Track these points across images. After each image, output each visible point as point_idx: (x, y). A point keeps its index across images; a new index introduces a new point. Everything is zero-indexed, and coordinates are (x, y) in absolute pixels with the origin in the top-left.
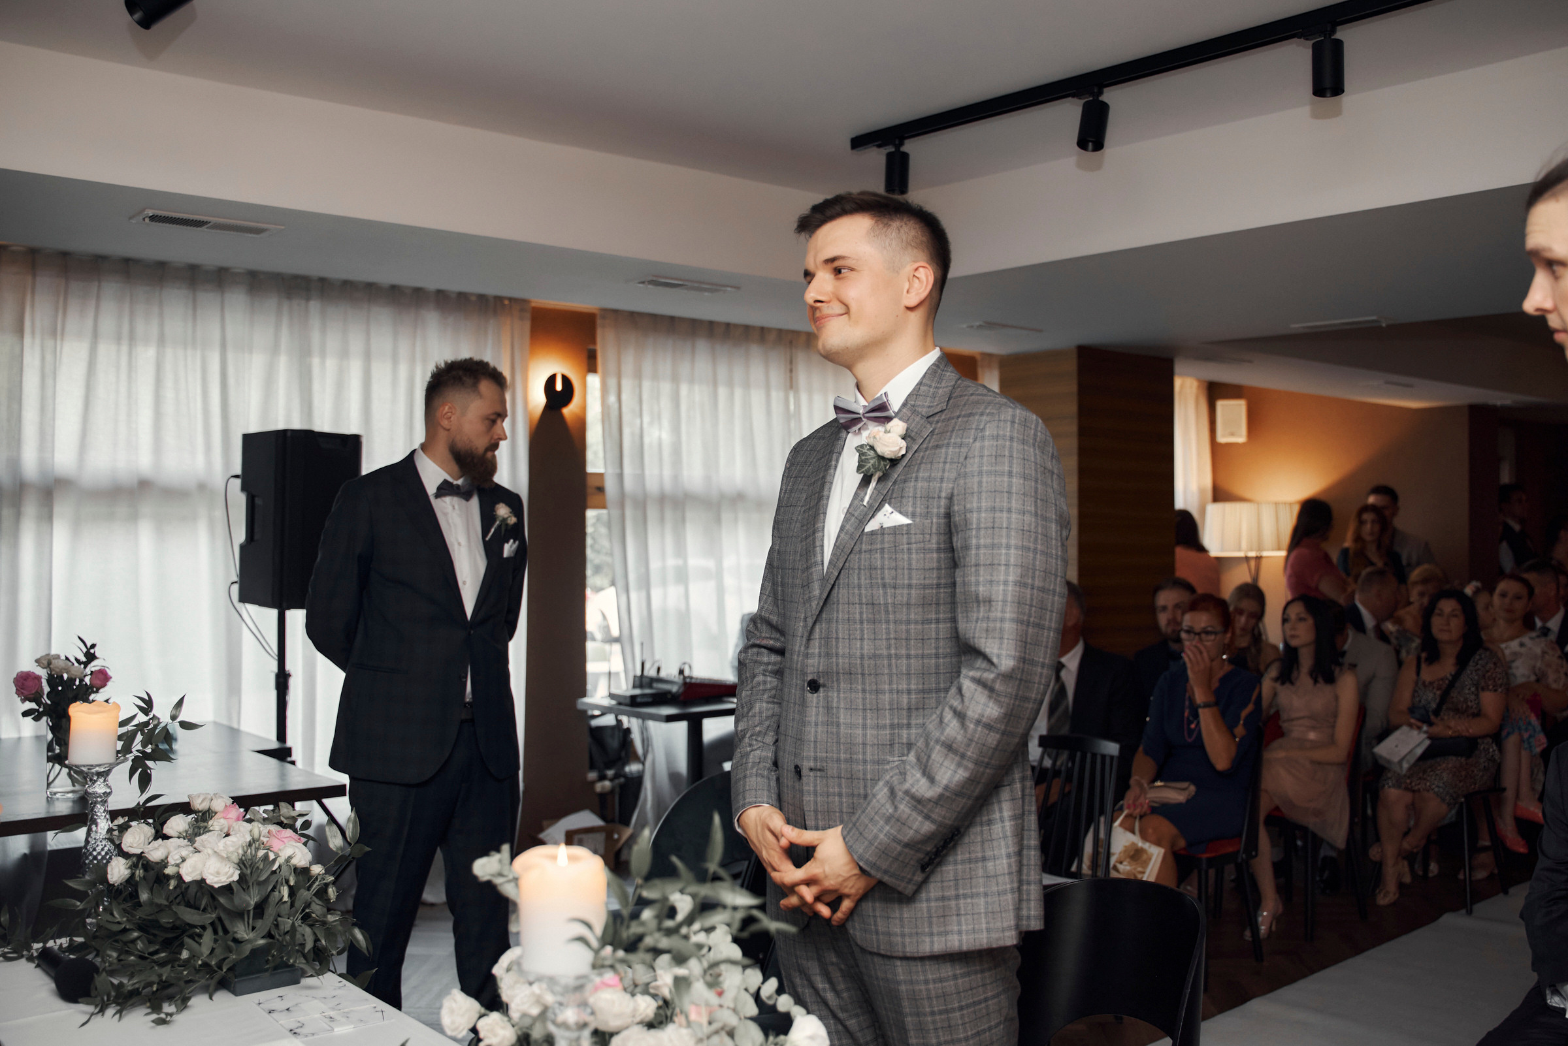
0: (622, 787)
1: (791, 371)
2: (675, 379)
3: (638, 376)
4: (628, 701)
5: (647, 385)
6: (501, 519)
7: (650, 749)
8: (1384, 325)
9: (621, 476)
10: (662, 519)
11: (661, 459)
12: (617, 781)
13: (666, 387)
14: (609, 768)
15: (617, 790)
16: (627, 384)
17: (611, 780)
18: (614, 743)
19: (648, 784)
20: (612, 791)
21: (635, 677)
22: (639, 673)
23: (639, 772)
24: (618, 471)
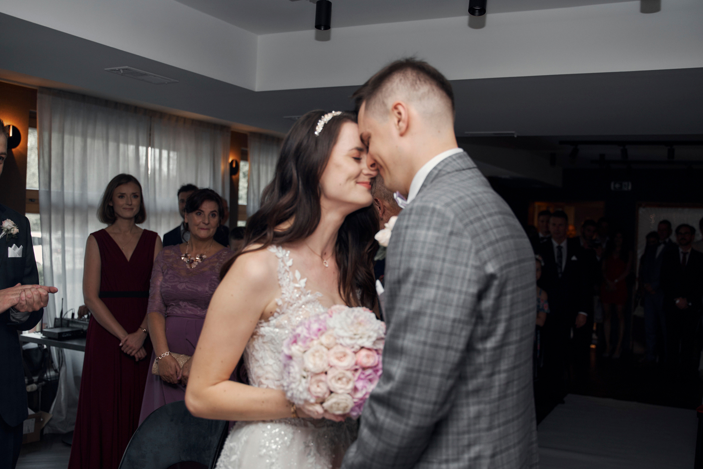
0: (43, 387)
1: (150, 135)
2: (84, 136)
3: (62, 132)
4: (57, 337)
5: (67, 137)
6: (6, 230)
7: (64, 363)
8: (516, 136)
9: (49, 192)
10: (74, 221)
11: (74, 184)
12: (40, 384)
13: (78, 141)
14: (35, 375)
15: (40, 389)
16: (55, 136)
17: (37, 383)
18: (37, 359)
19: (62, 386)
20: (37, 391)
21: (56, 319)
22: (58, 316)
23: (55, 377)
24: (47, 190)
